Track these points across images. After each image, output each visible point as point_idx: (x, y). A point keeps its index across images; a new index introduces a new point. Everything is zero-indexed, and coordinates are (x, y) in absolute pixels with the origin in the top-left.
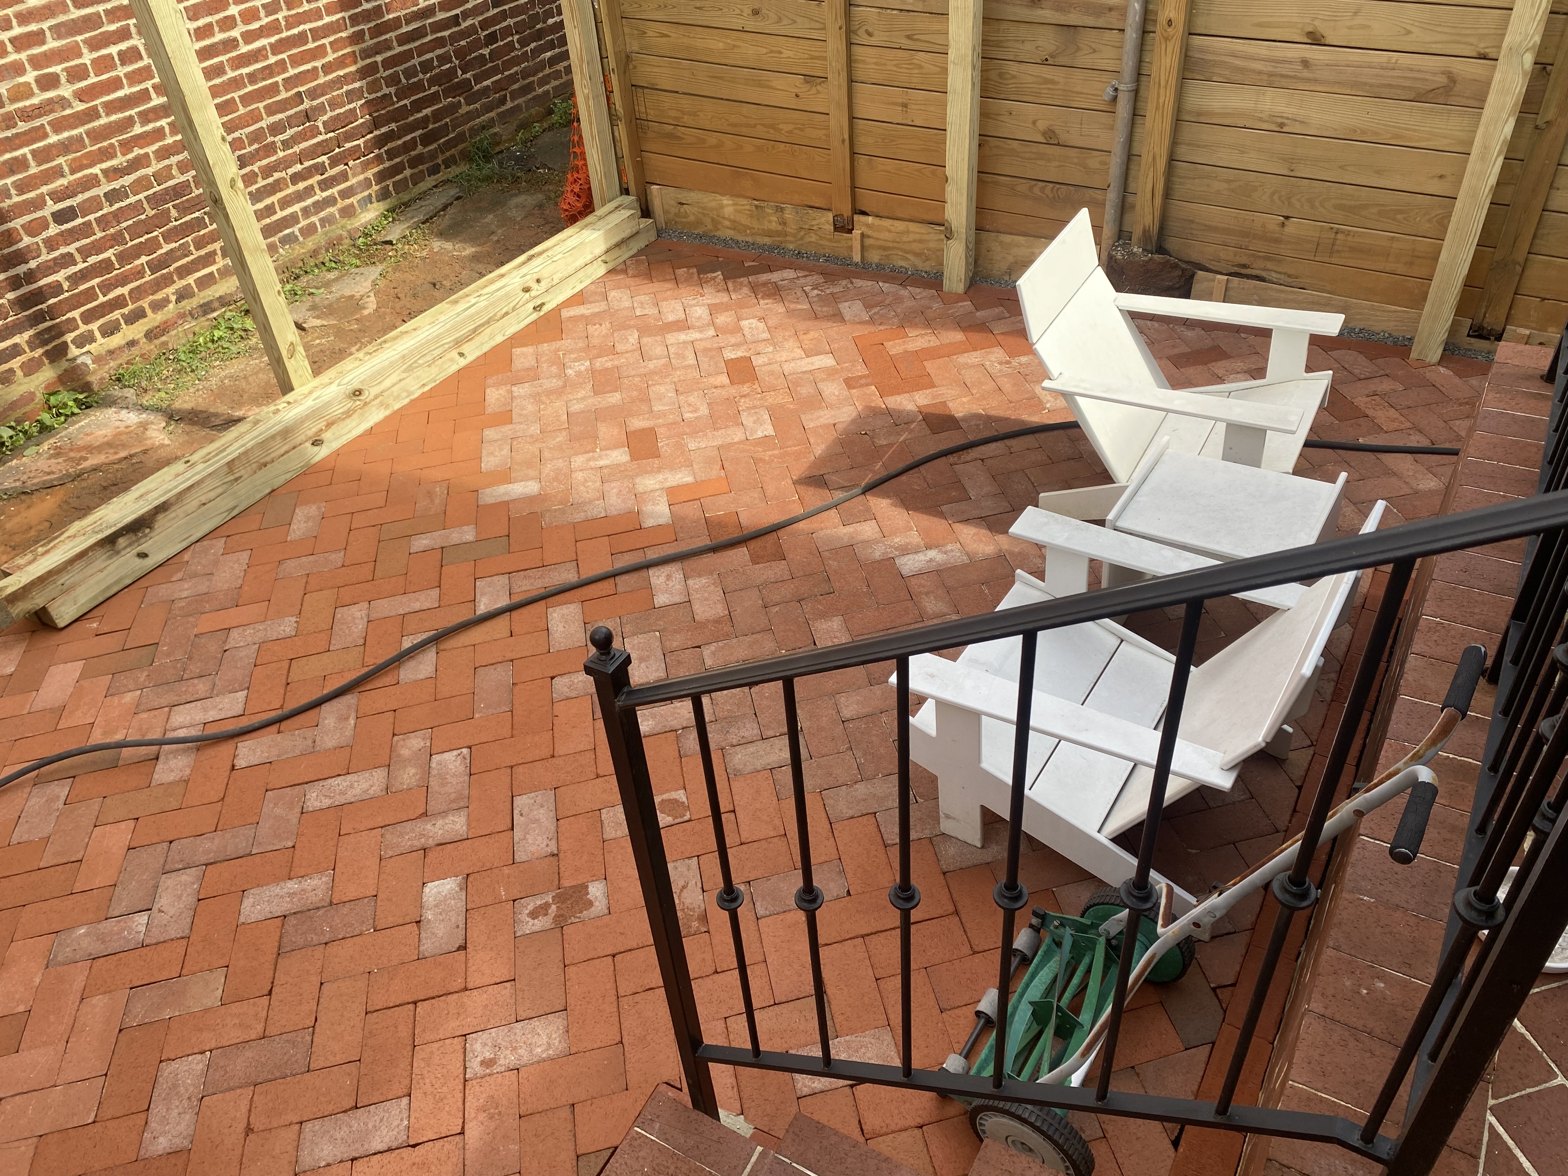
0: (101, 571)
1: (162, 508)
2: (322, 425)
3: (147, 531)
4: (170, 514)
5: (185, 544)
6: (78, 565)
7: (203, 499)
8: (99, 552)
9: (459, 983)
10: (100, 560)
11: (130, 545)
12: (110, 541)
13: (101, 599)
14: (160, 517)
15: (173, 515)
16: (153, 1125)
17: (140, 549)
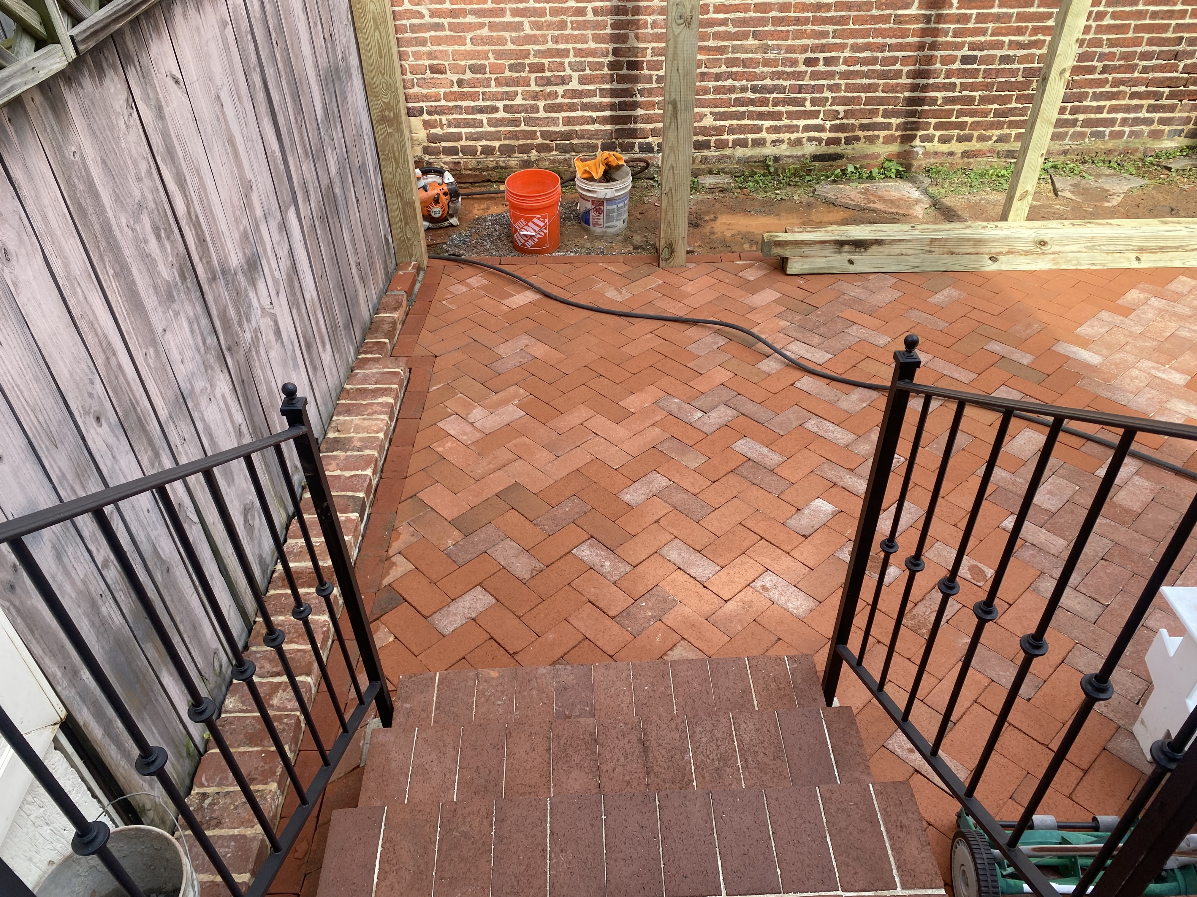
0: (826, 257)
1: (879, 242)
2: (1004, 250)
3: (863, 250)
4: (881, 249)
5: (876, 270)
6: (818, 247)
7: (904, 251)
8: (832, 246)
9: (788, 548)
10: (829, 251)
11: (849, 252)
12: (841, 244)
13: (815, 272)
14: (875, 246)
15: (882, 250)
16: (631, 489)
17: (852, 258)
